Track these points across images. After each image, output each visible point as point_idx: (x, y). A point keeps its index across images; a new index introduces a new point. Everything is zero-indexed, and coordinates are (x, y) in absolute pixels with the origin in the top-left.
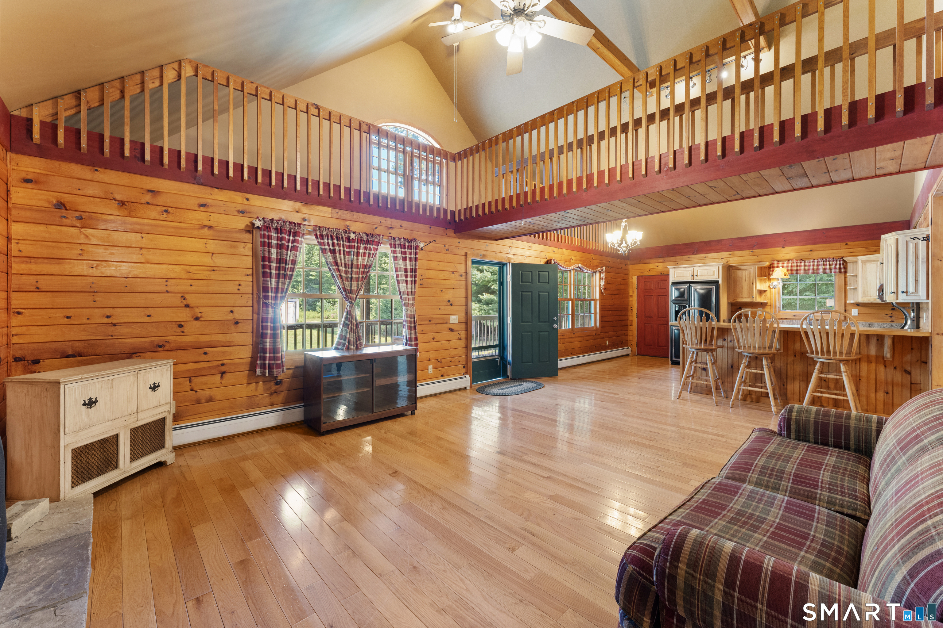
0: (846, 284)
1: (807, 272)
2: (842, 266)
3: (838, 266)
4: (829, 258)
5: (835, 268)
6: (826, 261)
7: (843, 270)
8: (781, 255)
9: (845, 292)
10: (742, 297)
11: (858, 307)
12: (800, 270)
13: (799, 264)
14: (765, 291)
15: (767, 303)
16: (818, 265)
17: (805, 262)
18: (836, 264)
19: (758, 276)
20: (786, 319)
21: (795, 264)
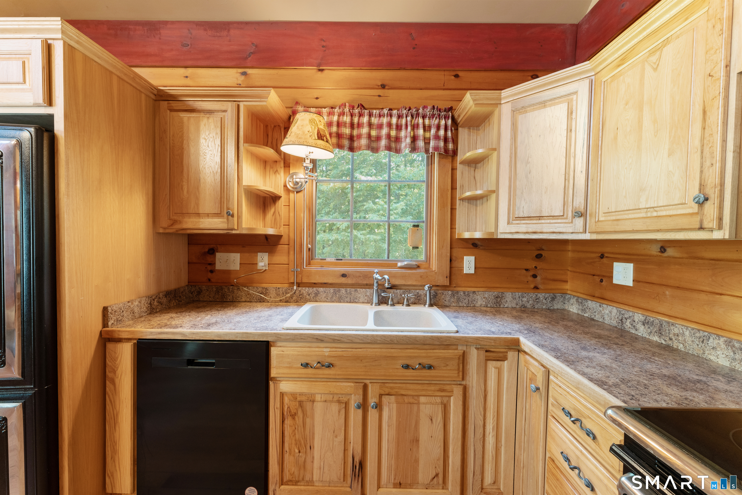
0: (453, 188)
1: (374, 145)
2: (449, 134)
3: (442, 132)
4: (425, 107)
5: (437, 137)
6: (418, 115)
7: (451, 146)
8: (316, 93)
9: (453, 209)
10: (198, 215)
11: (476, 251)
12: (359, 136)
13: (356, 120)
14: (275, 198)
15: (279, 237)
16: (399, 128)
17: (370, 115)
18: (438, 127)
19: (246, 141)
20: (324, 285)
21: (347, 119)
